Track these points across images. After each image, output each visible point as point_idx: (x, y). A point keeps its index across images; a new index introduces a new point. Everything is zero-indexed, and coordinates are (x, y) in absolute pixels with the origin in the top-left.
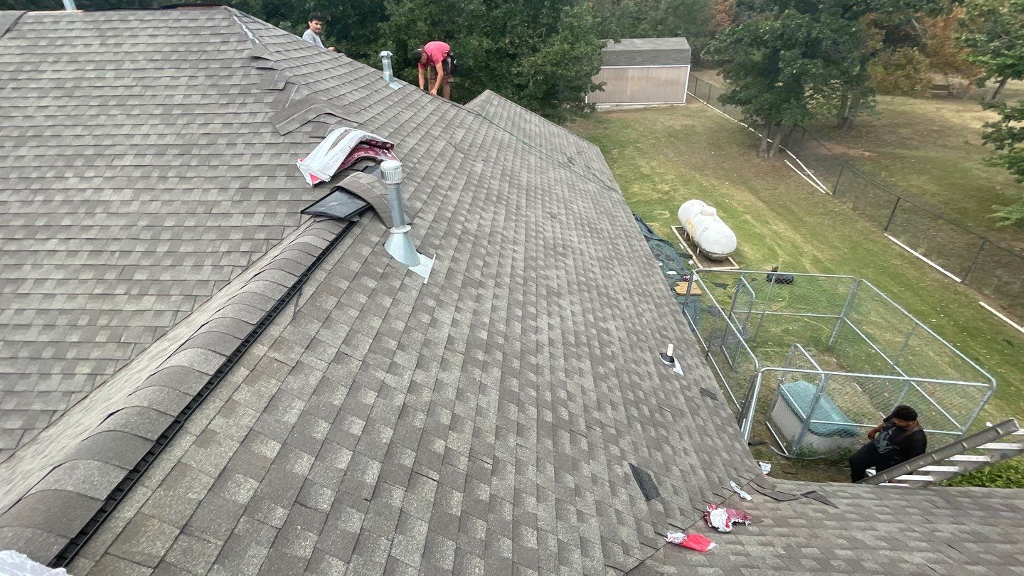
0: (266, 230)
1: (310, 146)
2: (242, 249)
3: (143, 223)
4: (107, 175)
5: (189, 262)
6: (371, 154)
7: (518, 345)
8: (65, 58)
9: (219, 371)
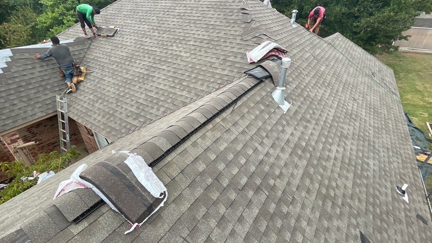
0: (228, 77)
1: (254, 47)
2: (218, 82)
4: (184, 47)
5: (200, 83)
6: (277, 54)
7: (318, 154)
8: (183, 5)
9: (204, 123)
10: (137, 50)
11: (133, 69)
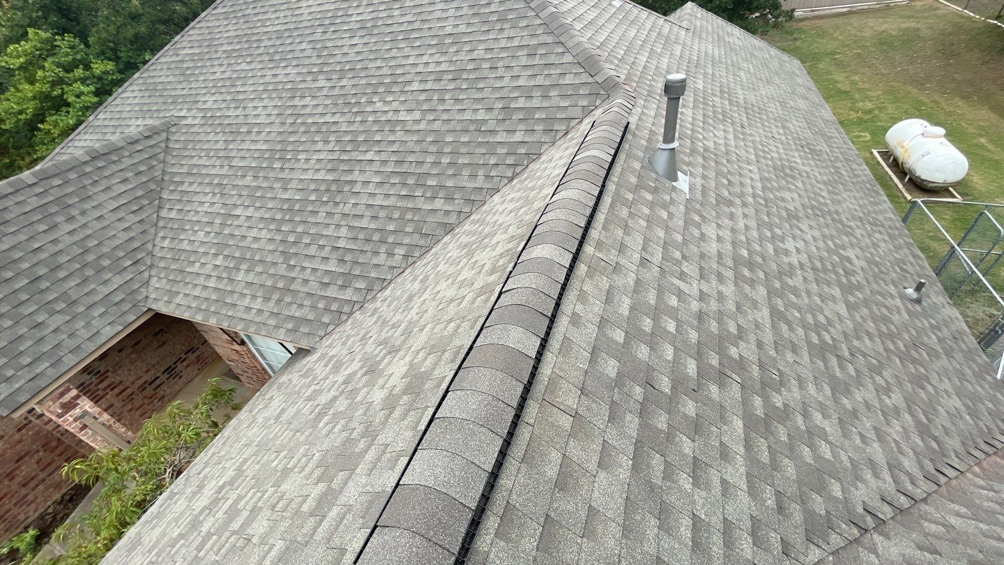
2: (508, 162)
3: (429, 139)
5: (466, 172)
10: (290, 130)
11: (297, 175)
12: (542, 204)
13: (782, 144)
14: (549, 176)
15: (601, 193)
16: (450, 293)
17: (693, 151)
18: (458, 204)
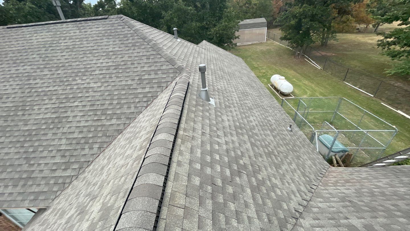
2: (144, 100)
3: (107, 94)
4: (90, 78)
8: (68, 38)
12: (160, 116)
13: (242, 85)
14: (162, 104)
15: (182, 109)
16: (122, 162)
17: (214, 90)
18: (123, 120)
